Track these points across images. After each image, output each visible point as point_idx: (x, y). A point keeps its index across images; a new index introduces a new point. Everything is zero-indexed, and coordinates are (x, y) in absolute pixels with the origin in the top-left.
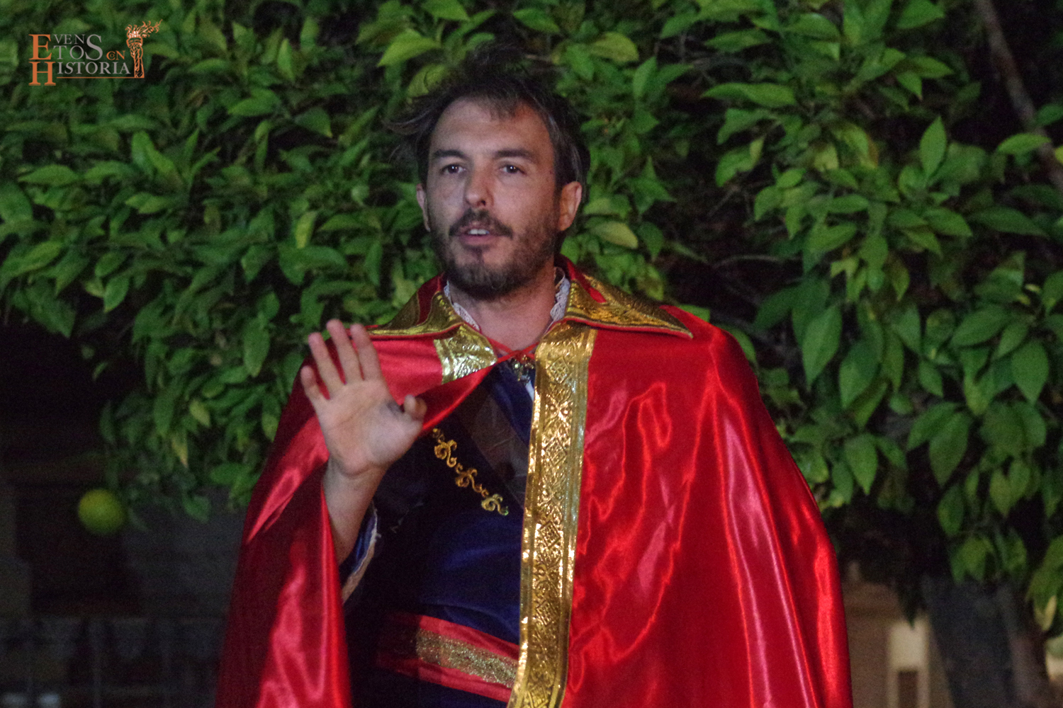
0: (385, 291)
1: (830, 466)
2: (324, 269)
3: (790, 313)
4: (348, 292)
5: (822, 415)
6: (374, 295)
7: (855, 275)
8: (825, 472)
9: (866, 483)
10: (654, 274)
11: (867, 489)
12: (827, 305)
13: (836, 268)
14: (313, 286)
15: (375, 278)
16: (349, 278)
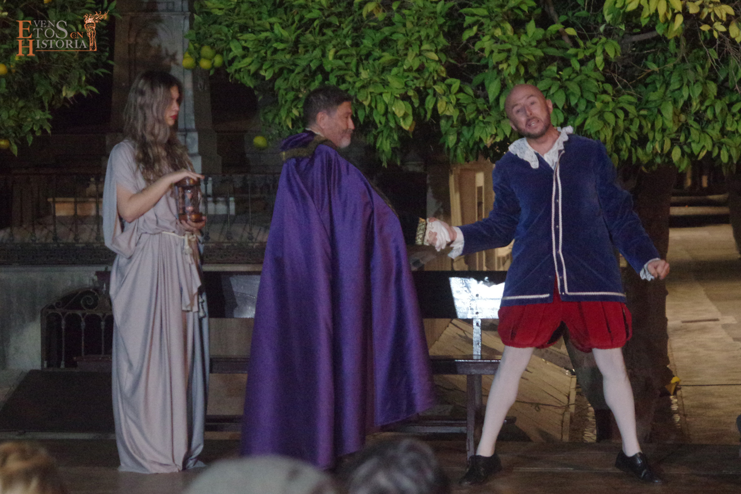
0: (358, 74)
1: (496, 129)
2: (338, 67)
3: (484, 80)
4: (347, 74)
5: (493, 113)
6: (354, 75)
7: (507, 69)
8: (495, 131)
9: (508, 135)
10: (443, 69)
11: (508, 136)
12: (496, 79)
13: (501, 67)
14: (334, 72)
15: (354, 70)
16: (345, 70)
